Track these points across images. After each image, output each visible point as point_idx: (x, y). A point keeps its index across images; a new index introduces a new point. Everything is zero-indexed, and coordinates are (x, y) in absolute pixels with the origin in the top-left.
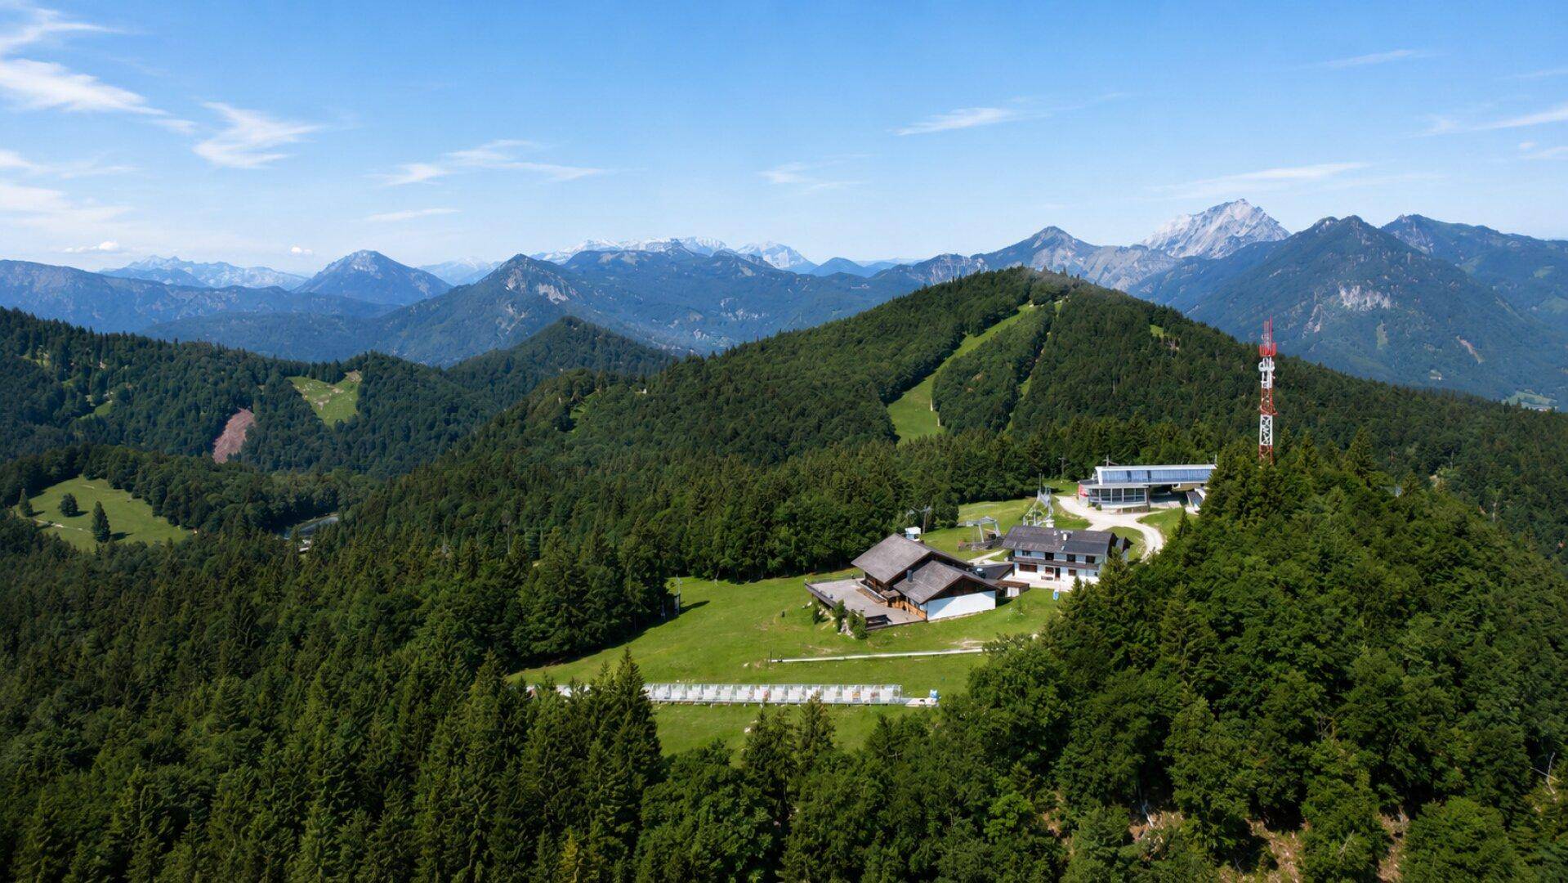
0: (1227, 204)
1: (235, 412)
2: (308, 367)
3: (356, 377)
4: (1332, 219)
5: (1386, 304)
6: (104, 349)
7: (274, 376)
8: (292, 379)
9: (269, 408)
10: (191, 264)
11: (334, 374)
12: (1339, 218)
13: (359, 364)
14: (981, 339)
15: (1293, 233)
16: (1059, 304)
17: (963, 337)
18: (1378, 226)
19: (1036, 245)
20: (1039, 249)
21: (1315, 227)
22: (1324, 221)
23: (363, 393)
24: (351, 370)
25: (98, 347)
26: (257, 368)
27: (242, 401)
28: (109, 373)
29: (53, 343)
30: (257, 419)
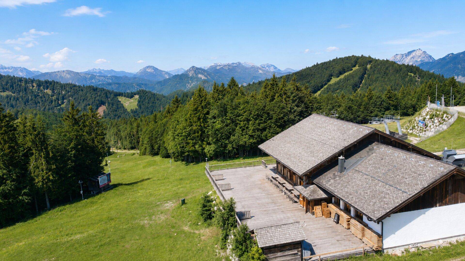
1: (101, 106)
2: (122, 93)
3: (137, 97)
4: (452, 54)
6: (63, 88)
7: (112, 96)
8: (118, 97)
9: (111, 105)
10: (103, 70)
11: (131, 96)
13: (138, 93)
14: (338, 79)
16: (369, 66)
17: (331, 79)
21: (446, 56)
22: (449, 55)
23: (139, 102)
24: (135, 95)
25: (62, 87)
26: (107, 93)
27: (103, 103)
28: (65, 95)
29: (50, 87)
30: (107, 108)
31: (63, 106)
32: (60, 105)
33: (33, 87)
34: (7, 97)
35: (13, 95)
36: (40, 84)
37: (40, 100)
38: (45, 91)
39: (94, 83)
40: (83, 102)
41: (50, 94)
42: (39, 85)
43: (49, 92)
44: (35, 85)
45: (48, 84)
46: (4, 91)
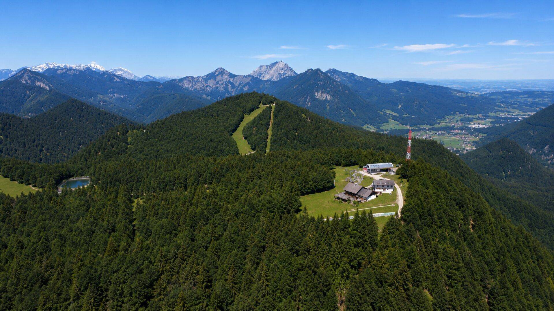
0: (277, 63)
4: (311, 69)
5: (329, 98)
12: (314, 69)
14: (252, 116)
15: (299, 73)
16: (273, 106)
17: (244, 115)
18: (324, 72)
19: (217, 73)
20: (217, 75)
21: (306, 72)
22: (309, 70)
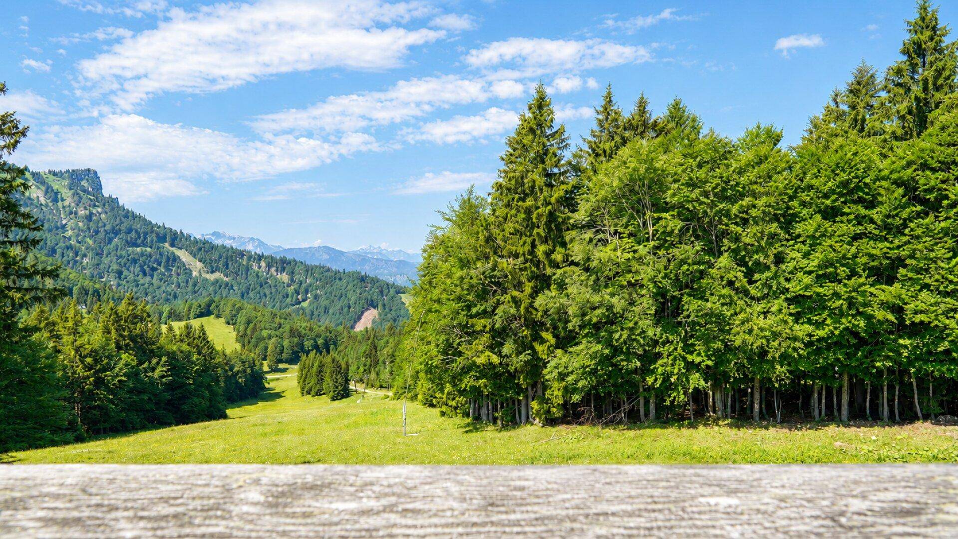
1: (368, 309)
7: (392, 291)
8: (401, 295)
9: (387, 309)
25: (307, 271)
26: (384, 288)
27: (373, 304)
28: (310, 285)
29: (288, 268)
30: (380, 314)
31: (305, 304)
32: (299, 303)
33: (260, 267)
34: (217, 281)
35: (225, 279)
36: (271, 262)
37: (267, 292)
38: (279, 276)
39: (366, 270)
40: (339, 300)
41: (286, 281)
42: (269, 266)
43: (285, 277)
44: (263, 264)
45: (284, 264)
46: (212, 272)
